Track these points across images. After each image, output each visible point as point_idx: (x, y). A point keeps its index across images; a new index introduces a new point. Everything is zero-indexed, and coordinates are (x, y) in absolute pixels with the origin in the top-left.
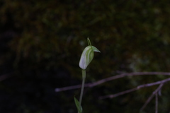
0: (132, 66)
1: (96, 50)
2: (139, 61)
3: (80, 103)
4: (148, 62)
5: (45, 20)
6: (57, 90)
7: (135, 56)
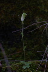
0: (36, 21)
1: (26, 14)
2: (39, 19)
3: (23, 33)
4: (41, 19)
5: (4, 9)
6: (13, 32)
7: (37, 17)
